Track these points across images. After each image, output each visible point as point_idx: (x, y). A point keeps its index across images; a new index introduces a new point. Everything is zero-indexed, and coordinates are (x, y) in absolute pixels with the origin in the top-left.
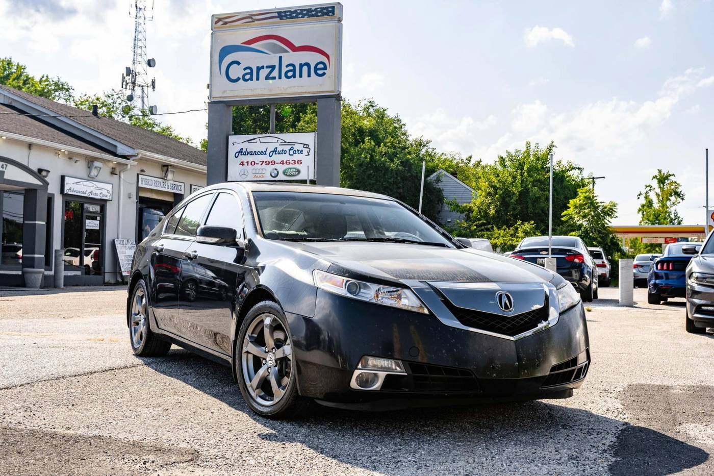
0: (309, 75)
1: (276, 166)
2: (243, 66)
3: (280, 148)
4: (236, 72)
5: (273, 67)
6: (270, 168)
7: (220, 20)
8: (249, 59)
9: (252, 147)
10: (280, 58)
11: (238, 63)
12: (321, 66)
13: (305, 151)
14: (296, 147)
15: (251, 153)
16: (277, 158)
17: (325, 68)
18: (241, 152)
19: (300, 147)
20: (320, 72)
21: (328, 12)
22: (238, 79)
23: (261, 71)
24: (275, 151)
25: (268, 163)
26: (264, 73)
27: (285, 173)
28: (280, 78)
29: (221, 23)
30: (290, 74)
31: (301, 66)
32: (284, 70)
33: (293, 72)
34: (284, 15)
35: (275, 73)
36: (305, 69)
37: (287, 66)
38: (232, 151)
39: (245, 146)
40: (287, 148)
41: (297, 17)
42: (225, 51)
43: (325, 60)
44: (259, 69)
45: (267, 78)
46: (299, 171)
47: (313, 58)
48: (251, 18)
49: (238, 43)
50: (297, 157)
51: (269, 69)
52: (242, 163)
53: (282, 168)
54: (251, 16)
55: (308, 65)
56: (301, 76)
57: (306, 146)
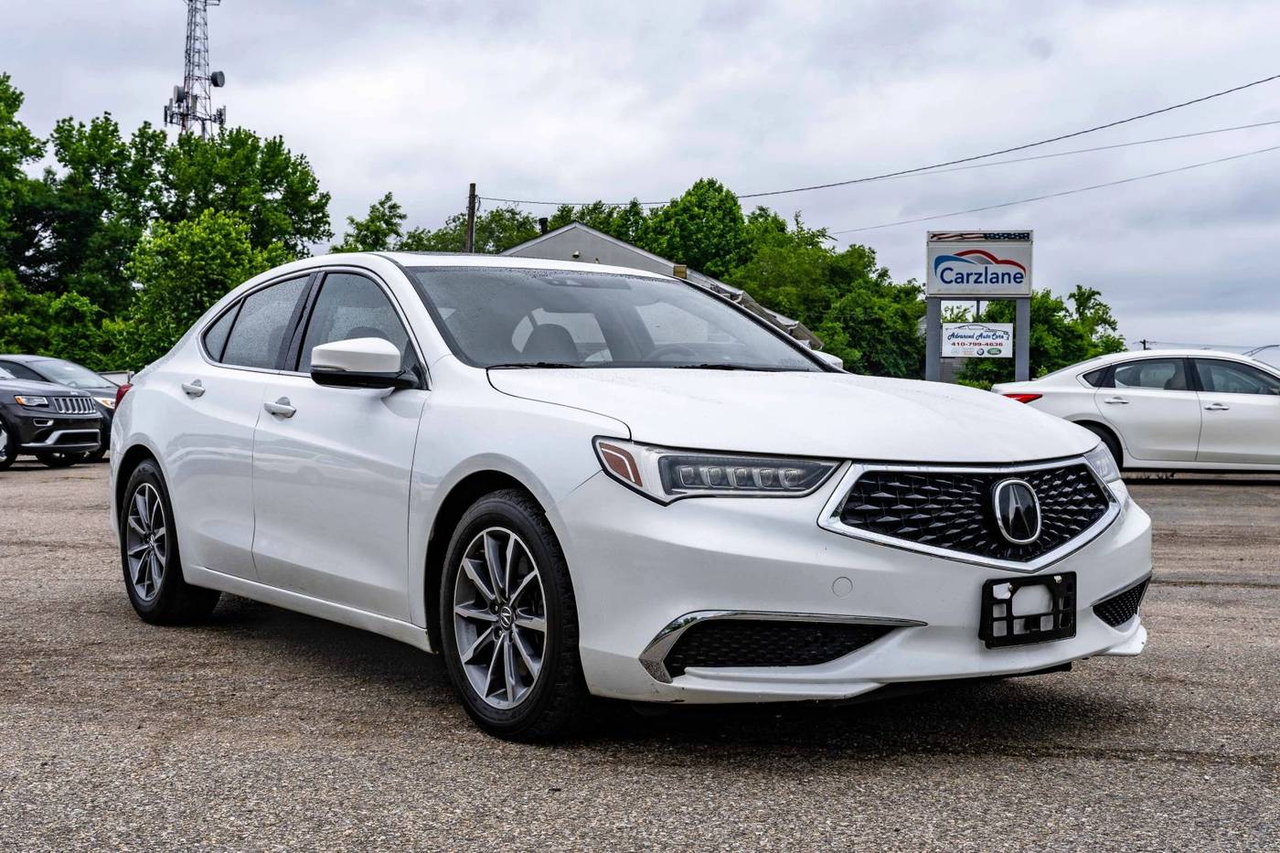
0: (1009, 282)
1: (981, 347)
2: (955, 271)
3: (985, 334)
4: (949, 276)
5: (981, 274)
6: (977, 348)
7: (935, 236)
8: (959, 267)
9: (961, 332)
10: (986, 268)
11: (951, 269)
12: (1019, 276)
13: (1005, 336)
14: (997, 334)
15: (961, 337)
16: (981, 340)
17: (1022, 277)
18: (953, 335)
19: (1002, 334)
20: (1018, 280)
21: (1024, 237)
22: (951, 281)
23: (970, 277)
24: (981, 335)
25: (975, 344)
26: (972, 278)
27: (989, 352)
28: (986, 282)
29: (935, 238)
30: (994, 280)
31: (1003, 275)
32: (989, 277)
33: (996, 279)
34: (988, 237)
35: (982, 279)
36: (1006, 277)
37: (992, 274)
38: (945, 334)
39: (957, 332)
40: (991, 334)
41: (999, 238)
42: (939, 260)
43: (1022, 271)
44: (968, 275)
45: (976, 282)
46: (1000, 351)
47: (1013, 270)
48: (962, 237)
49: (951, 254)
50: (999, 341)
51: (976, 276)
52: (954, 344)
53: (986, 348)
54: (961, 235)
55: (1009, 275)
56: (1003, 282)
57: (1006, 333)
